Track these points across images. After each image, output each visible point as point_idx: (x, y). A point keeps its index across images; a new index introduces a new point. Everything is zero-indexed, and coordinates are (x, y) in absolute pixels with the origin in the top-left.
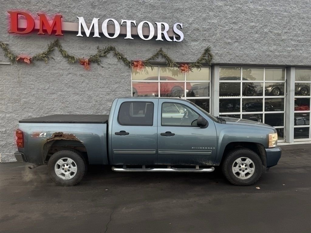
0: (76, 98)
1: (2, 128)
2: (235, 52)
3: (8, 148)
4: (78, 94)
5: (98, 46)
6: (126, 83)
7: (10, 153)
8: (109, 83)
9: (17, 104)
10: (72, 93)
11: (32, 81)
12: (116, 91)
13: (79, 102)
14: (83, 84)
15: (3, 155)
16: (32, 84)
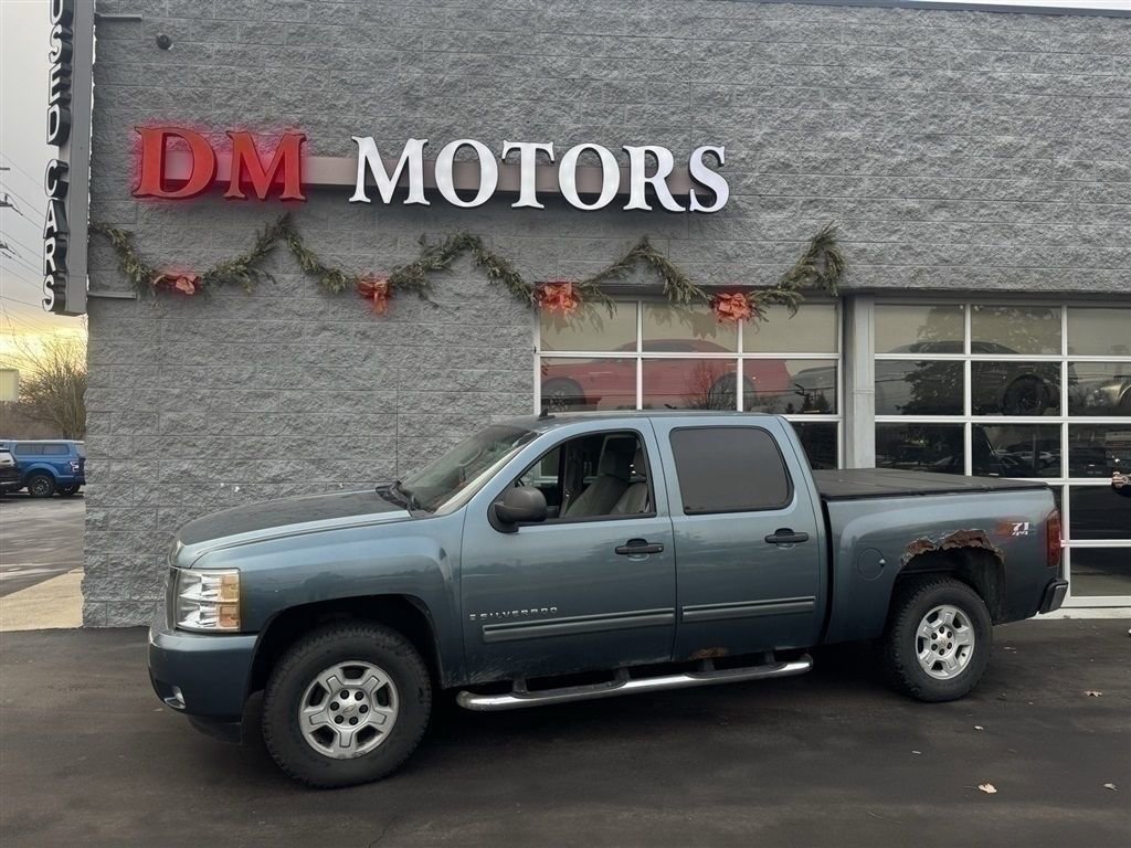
0: (342, 411)
1: (96, 509)
2: (934, 245)
3: (109, 579)
4: (348, 399)
5: (421, 233)
6: (516, 361)
7: (113, 595)
8: (456, 361)
9: (148, 430)
10: (330, 395)
11: (201, 353)
12: (479, 390)
13: (352, 427)
14: (369, 366)
15: (92, 601)
16: (198, 364)
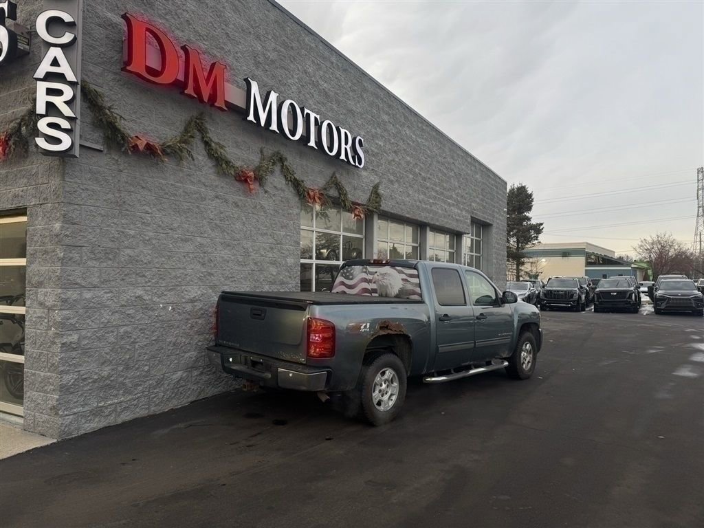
3: (80, 393)
5: (260, 146)
7: (83, 406)
8: (274, 226)
9: (110, 262)
11: (148, 204)
12: (282, 244)
15: (66, 415)
16: (147, 212)
